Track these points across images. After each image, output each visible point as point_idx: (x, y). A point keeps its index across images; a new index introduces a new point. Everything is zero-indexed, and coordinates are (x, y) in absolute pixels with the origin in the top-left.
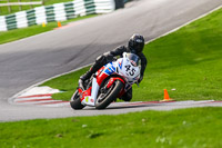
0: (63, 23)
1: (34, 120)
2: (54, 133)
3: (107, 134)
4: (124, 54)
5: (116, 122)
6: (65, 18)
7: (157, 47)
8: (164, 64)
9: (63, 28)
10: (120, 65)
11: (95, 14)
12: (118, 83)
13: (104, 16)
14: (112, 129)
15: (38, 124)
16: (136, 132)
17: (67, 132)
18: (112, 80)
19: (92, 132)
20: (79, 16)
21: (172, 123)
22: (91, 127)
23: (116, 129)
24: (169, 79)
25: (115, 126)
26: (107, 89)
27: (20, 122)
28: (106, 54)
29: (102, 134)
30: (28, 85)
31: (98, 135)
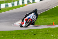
0: (27, 5)
1: (19, 30)
2: (24, 33)
3: (38, 34)
5: (40, 31)
7: (51, 11)
8: (53, 15)
9: (26, 6)
10: (31, 16)
15: (20, 31)
16: (46, 33)
17: (28, 33)
19: (34, 33)
20: (31, 3)
22: (34, 32)
23: (40, 33)
24: (54, 19)
27: (15, 31)
28: (28, 13)
29: (37, 34)
30: (17, 21)
31: (36, 34)
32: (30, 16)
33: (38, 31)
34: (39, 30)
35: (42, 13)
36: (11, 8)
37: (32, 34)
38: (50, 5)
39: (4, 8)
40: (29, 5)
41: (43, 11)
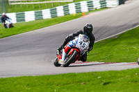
2: (80, 82)
3: (114, 82)
4: (80, 35)
5: (119, 75)
6: (87, 10)
9: (86, 16)
10: (77, 42)
11: (106, 7)
12: (75, 52)
13: (111, 9)
14: (117, 80)
16: (132, 81)
17: (88, 81)
18: (72, 50)
19: (104, 81)
20: (96, 9)
22: (103, 78)
23: (119, 79)
25: (119, 77)
27: (59, 75)
29: (110, 83)
31: (108, 83)
32: (74, 41)
33: (115, 77)
34: (117, 72)
35: (124, 33)
36: (48, 23)
37: (99, 83)
39: (33, 21)
41: (126, 28)
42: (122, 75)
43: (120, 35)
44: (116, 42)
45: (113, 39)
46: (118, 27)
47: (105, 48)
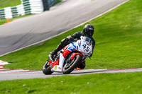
2: (4, 90)
3: (39, 90)
4: (81, 37)
5: (44, 83)
6: (11, 17)
10: (80, 44)
11: (31, 14)
12: (78, 57)
17: (13, 89)
18: (74, 54)
19: (29, 89)
20: (20, 15)
21: (80, 84)
22: (28, 86)
23: (45, 87)
25: (44, 85)
26: (71, 60)
29: (35, 91)
31: (33, 91)
33: (40, 84)
35: (48, 40)
37: (24, 91)
38: (67, 21)
40: (16, 21)
41: (51, 35)
42: (48, 83)
43: (45, 42)
44: (40, 49)
45: (38, 46)
46: (42, 34)
47: (30, 55)
